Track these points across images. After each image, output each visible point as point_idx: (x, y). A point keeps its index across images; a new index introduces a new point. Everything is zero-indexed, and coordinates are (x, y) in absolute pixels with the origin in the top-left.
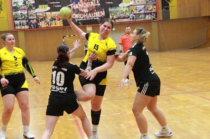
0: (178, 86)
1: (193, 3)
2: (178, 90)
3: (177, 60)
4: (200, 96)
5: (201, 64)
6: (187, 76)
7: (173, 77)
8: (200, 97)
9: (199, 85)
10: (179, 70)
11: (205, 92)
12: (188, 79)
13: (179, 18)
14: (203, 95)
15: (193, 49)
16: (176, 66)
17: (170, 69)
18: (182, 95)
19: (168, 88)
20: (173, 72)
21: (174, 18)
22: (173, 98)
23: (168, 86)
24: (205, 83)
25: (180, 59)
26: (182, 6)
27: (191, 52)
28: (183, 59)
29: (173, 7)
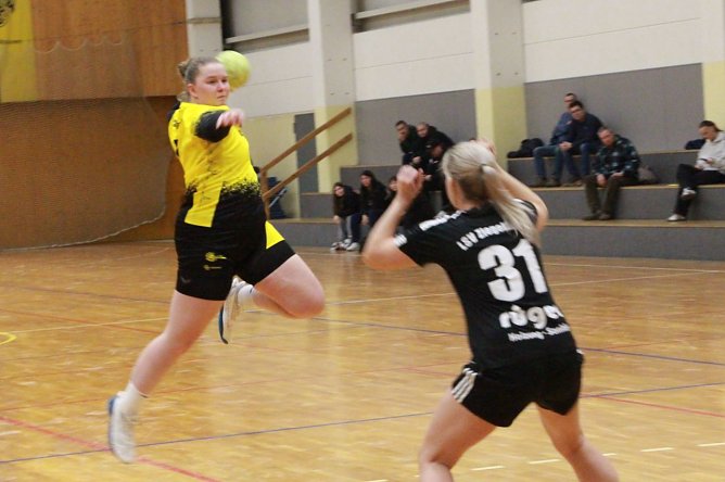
0: (59, 420)
1: (105, 33)
2: (61, 437)
3: (38, 297)
4: (163, 461)
5: (153, 314)
6: (97, 374)
7: (28, 377)
8: (165, 466)
9: (152, 414)
10: (55, 342)
11: (183, 446)
12: (103, 386)
13: (43, 96)
14: (175, 455)
15: (109, 248)
16: (39, 323)
17: (13, 338)
18: (83, 459)
19: (8, 429)
20: (25, 354)
21: (20, 98)
22: (37, 475)
23: (11, 421)
24: (179, 404)
25: (54, 291)
26: (58, 43)
27: (103, 261)
28: (69, 292)
29: (13, 47)
